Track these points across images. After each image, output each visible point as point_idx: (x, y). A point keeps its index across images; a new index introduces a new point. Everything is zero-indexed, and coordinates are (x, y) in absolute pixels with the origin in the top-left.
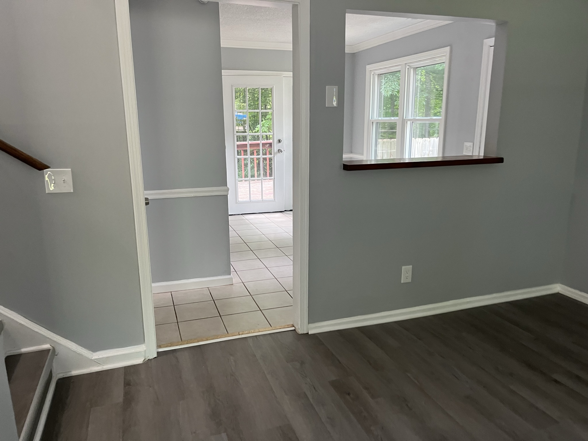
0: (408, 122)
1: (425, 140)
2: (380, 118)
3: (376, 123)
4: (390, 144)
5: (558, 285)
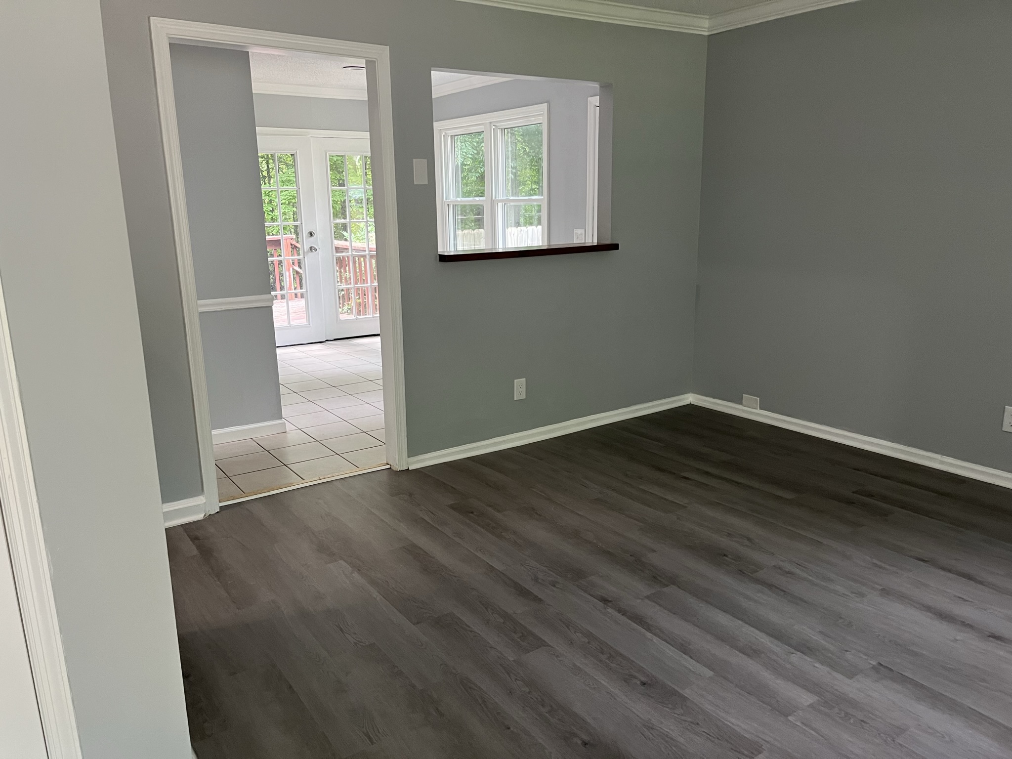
0: (499, 204)
1: (521, 230)
2: (459, 199)
3: (453, 205)
4: (472, 237)
5: (689, 395)
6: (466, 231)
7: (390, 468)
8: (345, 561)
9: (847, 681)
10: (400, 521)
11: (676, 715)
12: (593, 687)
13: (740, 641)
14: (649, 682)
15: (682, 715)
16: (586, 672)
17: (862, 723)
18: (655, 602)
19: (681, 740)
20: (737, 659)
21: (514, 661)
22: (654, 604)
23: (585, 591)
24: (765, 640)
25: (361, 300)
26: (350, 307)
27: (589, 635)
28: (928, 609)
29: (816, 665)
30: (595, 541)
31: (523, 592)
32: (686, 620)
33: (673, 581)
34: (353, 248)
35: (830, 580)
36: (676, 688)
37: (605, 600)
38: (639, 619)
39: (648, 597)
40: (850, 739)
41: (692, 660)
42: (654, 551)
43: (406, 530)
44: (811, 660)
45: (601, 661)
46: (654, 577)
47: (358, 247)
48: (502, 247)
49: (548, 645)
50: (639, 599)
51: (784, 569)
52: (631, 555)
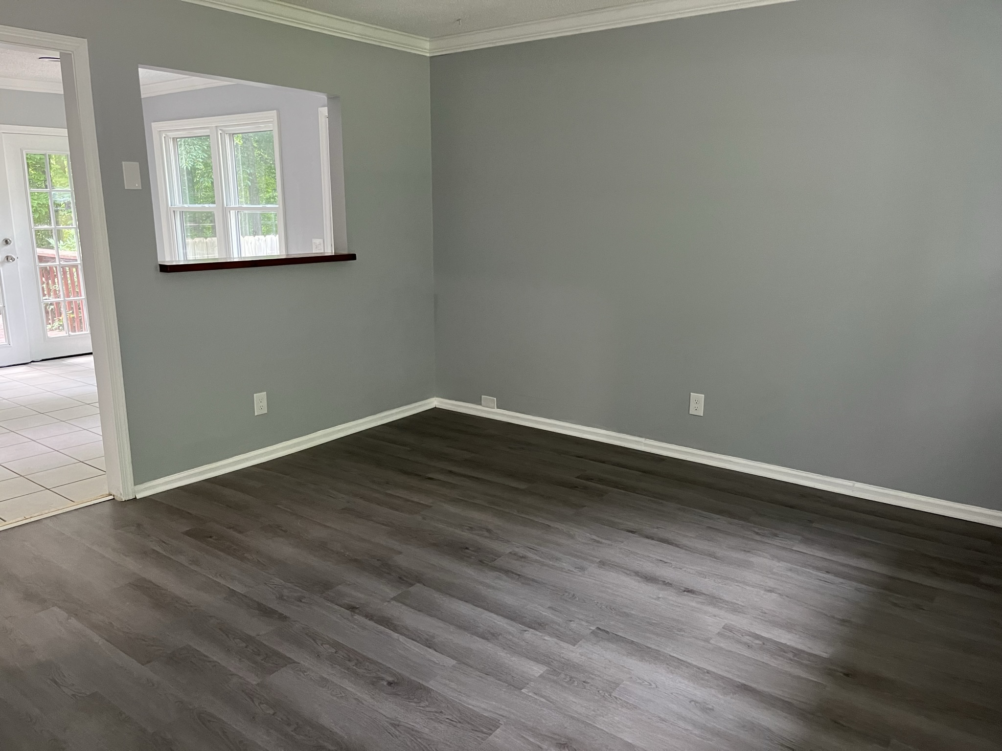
0: (231, 211)
1: (259, 239)
2: (186, 206)
3: (180, 212)
4: (205, 245)
5: (434, 398)
6: (197, 240)
7: (114, 499)
8: (60, 607)
9: (571, 647)
10: (126, 556)
11: (421, 708)
12: (341, 695)
13: (480, 627)
14: (396, 681)
15: (427, 706)
16: (333, 682)
17: (584, 683)
18: (401, 603)
19: (427, 730)
20: (478, 645)
21: (258, 685)
22: (400, 604)
23: (332, 602)
24: (500, 622)
25: (75, 315)
26: (61, 323)
27: (336, 645)
28: (637, 574)
29: (546, 638)
30: (342, 551)
31: (266, 612)
32: (431, 616)
33: (419, 579)
34: (60, 257)
35: (557, 559)
36: (421, 682)
37: (352, 608)
38: (386, 622)
39: (394, 599)
40: (574, 700)
41: (436, 653)
42: (400, 553)
43: (133, 565)
44: (541, 634)
45: (348, 669)
46: (400, 578)
47: (68, 256)
48: (237, 256)
49: (295, 662)
50: (386, 601)
51: (518, 554)
52: (378, 560)
